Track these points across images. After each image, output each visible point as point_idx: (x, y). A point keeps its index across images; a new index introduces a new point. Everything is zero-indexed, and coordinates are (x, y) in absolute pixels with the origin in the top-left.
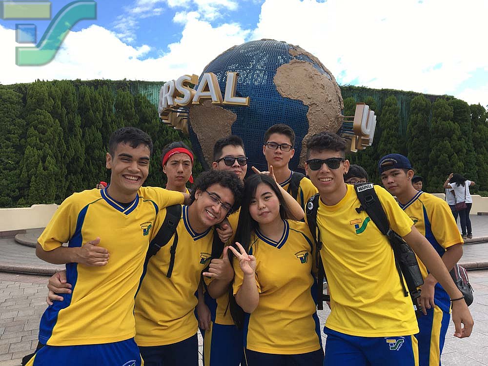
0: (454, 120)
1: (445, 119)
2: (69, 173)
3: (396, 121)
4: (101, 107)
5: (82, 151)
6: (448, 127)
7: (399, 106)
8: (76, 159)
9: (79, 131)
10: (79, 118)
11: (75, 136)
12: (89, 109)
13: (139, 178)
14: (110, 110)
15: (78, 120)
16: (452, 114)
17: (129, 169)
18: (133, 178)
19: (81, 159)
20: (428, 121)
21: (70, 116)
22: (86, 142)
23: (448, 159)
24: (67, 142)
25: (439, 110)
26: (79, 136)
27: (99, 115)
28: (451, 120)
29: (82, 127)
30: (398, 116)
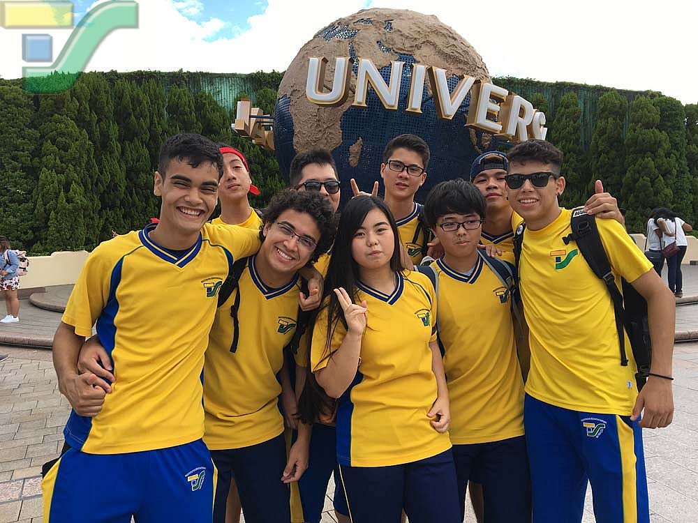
0: (660, 127)
1: (648, 126)
2: (104, 207)
3: (576, 130)
4: (146, 110)
5: (121, 175)
6: (651, 137)
7: (581, 106)
8: (113, 187)
9: (116, 146)
10: (116, 127)
11: (110, 154)
12: (130, 114)
13: (202, 212)
14: (160, 115)
15: (114, 131)
16: (658, 119)
17: (187, 199)
18: (193, 213)
19: (120, 187)
20: (622, 128)
21: (103, 125)
22: (127, 162)
23: (649, 184)
24: (99, 163)
25: (639, 113)
26: (117, 154)
27: (145, 123)
28: (656, 128)
29: (121, 140)
30: (580, 121)
